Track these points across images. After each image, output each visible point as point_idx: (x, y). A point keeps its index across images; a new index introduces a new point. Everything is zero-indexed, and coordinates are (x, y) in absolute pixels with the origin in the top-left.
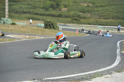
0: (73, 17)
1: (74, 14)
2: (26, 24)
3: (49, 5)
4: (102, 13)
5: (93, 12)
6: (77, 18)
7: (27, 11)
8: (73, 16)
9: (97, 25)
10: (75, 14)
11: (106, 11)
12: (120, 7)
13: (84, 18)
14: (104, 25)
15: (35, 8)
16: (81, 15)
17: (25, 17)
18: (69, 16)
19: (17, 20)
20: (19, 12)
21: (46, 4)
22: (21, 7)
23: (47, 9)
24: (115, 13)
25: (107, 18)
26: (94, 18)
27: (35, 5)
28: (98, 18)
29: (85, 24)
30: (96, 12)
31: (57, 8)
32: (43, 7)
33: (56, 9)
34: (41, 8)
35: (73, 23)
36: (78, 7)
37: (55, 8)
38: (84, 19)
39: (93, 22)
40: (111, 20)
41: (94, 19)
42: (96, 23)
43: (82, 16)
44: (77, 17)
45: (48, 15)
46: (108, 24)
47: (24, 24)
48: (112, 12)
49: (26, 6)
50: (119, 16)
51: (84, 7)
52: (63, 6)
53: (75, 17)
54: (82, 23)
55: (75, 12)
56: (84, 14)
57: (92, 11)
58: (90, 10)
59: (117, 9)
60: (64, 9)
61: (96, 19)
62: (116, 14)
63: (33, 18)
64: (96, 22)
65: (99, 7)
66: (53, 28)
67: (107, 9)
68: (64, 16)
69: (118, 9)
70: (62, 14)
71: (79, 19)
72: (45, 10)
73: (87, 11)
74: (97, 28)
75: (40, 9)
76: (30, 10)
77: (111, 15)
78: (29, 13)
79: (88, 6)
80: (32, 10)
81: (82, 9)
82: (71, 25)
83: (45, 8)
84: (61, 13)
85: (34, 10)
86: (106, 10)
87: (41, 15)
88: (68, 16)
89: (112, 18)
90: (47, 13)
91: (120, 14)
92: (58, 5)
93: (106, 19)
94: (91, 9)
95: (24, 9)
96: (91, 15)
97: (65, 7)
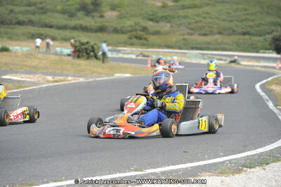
0: (131, 31)
1: (133, 24)
2: (28, 48)
3: (77, 6)
4: (196, 22)
5: (176, 19)
6: (142, 33)
7: (26, 20)
8: (130, 29)
9: (187, 49)
10: (136, 24)
11: (205, 18)
12: (235, 7)
13: (157, 33)
14: (201, 49)
15: (44, 11)
16: (149, 28)
17: (24, 34)
18: (124, 29)
19: (5, 39)
20: (9, 21)
21: (70, 2)
22: (12, 11)
23: (72, 15)
24: (224, 20)
25: (208, 32)
26: (178, 33)
27: (44, 4)
28: (188, 34)
29: (159, 46)
30: (183, 21)
31: (95, 11)
32: (63, 10)
33: (92, 14)
34: (57, 12)
35: (132, 45)
36: (141, 9)
37: (90, 13)
38: (157, 36)
39: (176, 42)
40: (217, 37)
41: (180, 35)
42: (184, 44)
43: (151, 30)
44: (140, 30)
45: (75, 28)
46: (211, 47)
47: (25, 49)
48: (217, 18)
49: (23, 8)
50: (235, 28)
51: (155, 10)
52: (108, 7)
53: (136, 31)
54: (153, 46)
55: (136, 20)
56: (156, 24)
57: (173, 17)
58: (169, 16)
59: (229, 13)
60: (110, 15)
61: (183, 35)
62: (227, 24)
63: (41, 35)
64: (183, 42)
65: (188, 8)
66: (94, 58)
67: (207, 13)
68: (112, 29)
69: (231, 11)
70: (107, 24)
71: (146, 36)
72: (66, 16)
73: (162, 17)
74: (187, 55)
75: (56, 15)
76: (33, 18)
77: (215, 26)
78: (31, 23)
79: (164, 6)
80: (37, 16)
81: (150, 13)
82: (127, 49)
83: (67, 12)
84: (103, 24)
85: (43, 17)
86: (205, 15)
87: (60, 28)
88: (121, 30)
89: (220, 33)
90: (73, 22)
91: (237, 23)
92: (96, 5)
93: (205, 35)
94: (171, 13)
95: (18, 16)
96: (172, 26)
97: (113, 8)
